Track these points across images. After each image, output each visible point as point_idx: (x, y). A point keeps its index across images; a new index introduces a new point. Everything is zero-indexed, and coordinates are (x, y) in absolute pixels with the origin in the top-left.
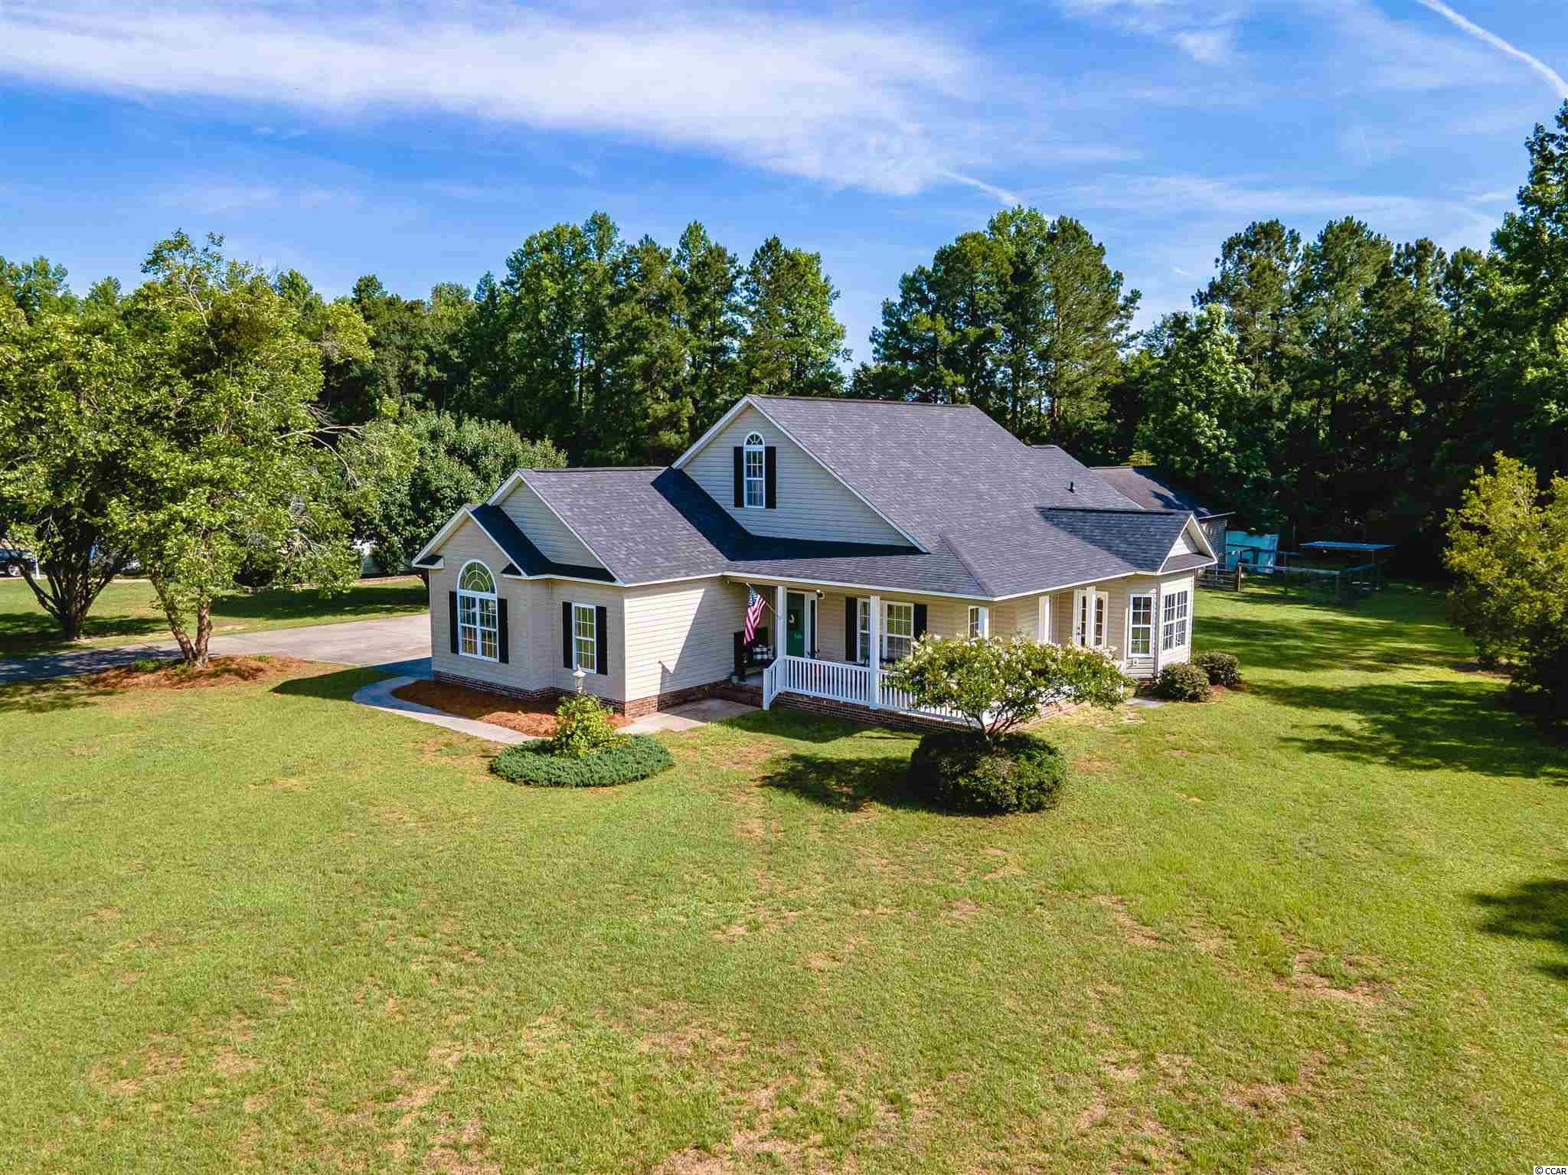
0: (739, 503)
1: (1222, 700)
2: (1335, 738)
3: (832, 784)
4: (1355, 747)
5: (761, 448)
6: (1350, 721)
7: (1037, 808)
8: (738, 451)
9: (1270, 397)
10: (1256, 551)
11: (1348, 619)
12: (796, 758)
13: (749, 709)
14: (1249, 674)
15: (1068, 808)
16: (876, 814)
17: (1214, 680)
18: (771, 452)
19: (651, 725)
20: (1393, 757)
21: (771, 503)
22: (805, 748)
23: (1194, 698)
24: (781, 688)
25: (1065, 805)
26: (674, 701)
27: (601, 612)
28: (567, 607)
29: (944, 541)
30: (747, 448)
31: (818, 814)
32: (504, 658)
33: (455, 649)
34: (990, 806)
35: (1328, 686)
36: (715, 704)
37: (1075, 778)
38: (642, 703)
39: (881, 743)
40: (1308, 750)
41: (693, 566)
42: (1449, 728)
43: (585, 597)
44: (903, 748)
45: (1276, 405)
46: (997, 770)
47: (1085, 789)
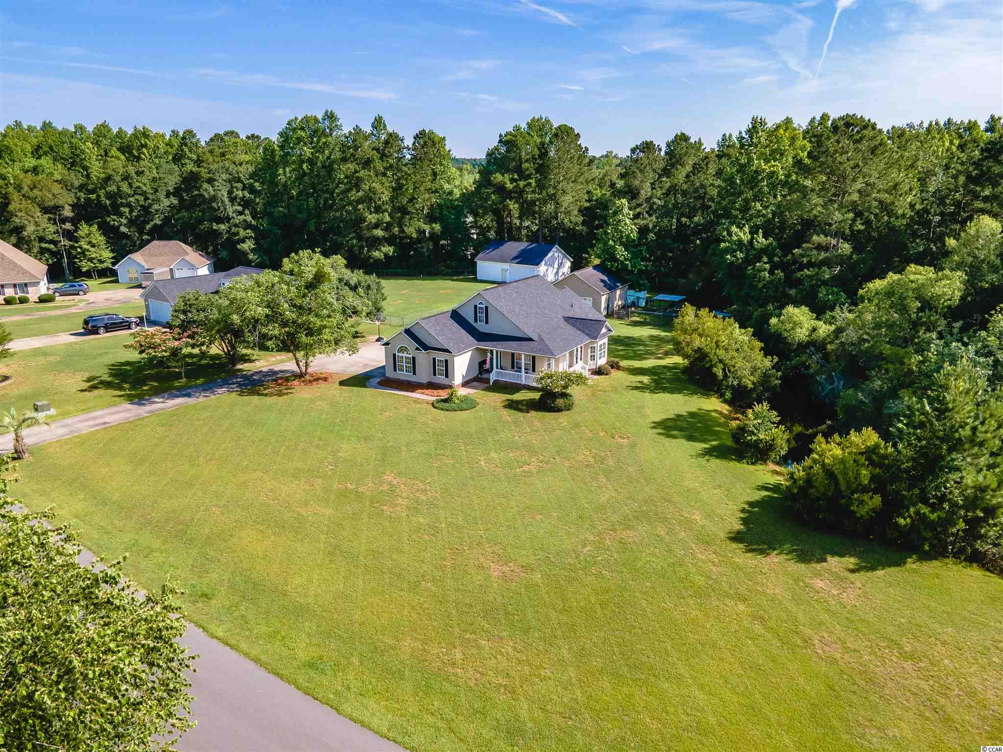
0: (476, 321)
1: (616, 374)
2: (639, 385)
3: (520, 406)
4: (644, 388)
5: (484, 306)
6: (646, 379)
7: (569, 410)
8: (476, 306)
9: (648, 224)
10: (638, 298)
11: (663, 334)
12: (508, 400)
13: (486, 385)
14: (624, 363)
15: (575, 409)
16: (533, 413)
17: (612, 367)
18: (487, 308)
19: (462, 392)
20: (652, 390)
21: (487, 322)
22: (509, 397)
23: (607, 374)
24: (495, 379)
25: (575, 408)
26: (465, 384)
27: (446, 361)
28: (434, 359)
29: (540, 336)
30: (478, 306)
31: (520, 414)
32: (414, 373)
33: (395, 370)
34: (558, 410)
35: (644, 366)
36: (475, 384)
37: (576, 402)
38: (458, 385)
39: (528, 394)
40: (632, 389)
41: (469, 346)
42: (669, 381)
43: (440, 357)
44: (537, 395)
45: (651, 226)
46: (560, 402)
47: (579, 404)
